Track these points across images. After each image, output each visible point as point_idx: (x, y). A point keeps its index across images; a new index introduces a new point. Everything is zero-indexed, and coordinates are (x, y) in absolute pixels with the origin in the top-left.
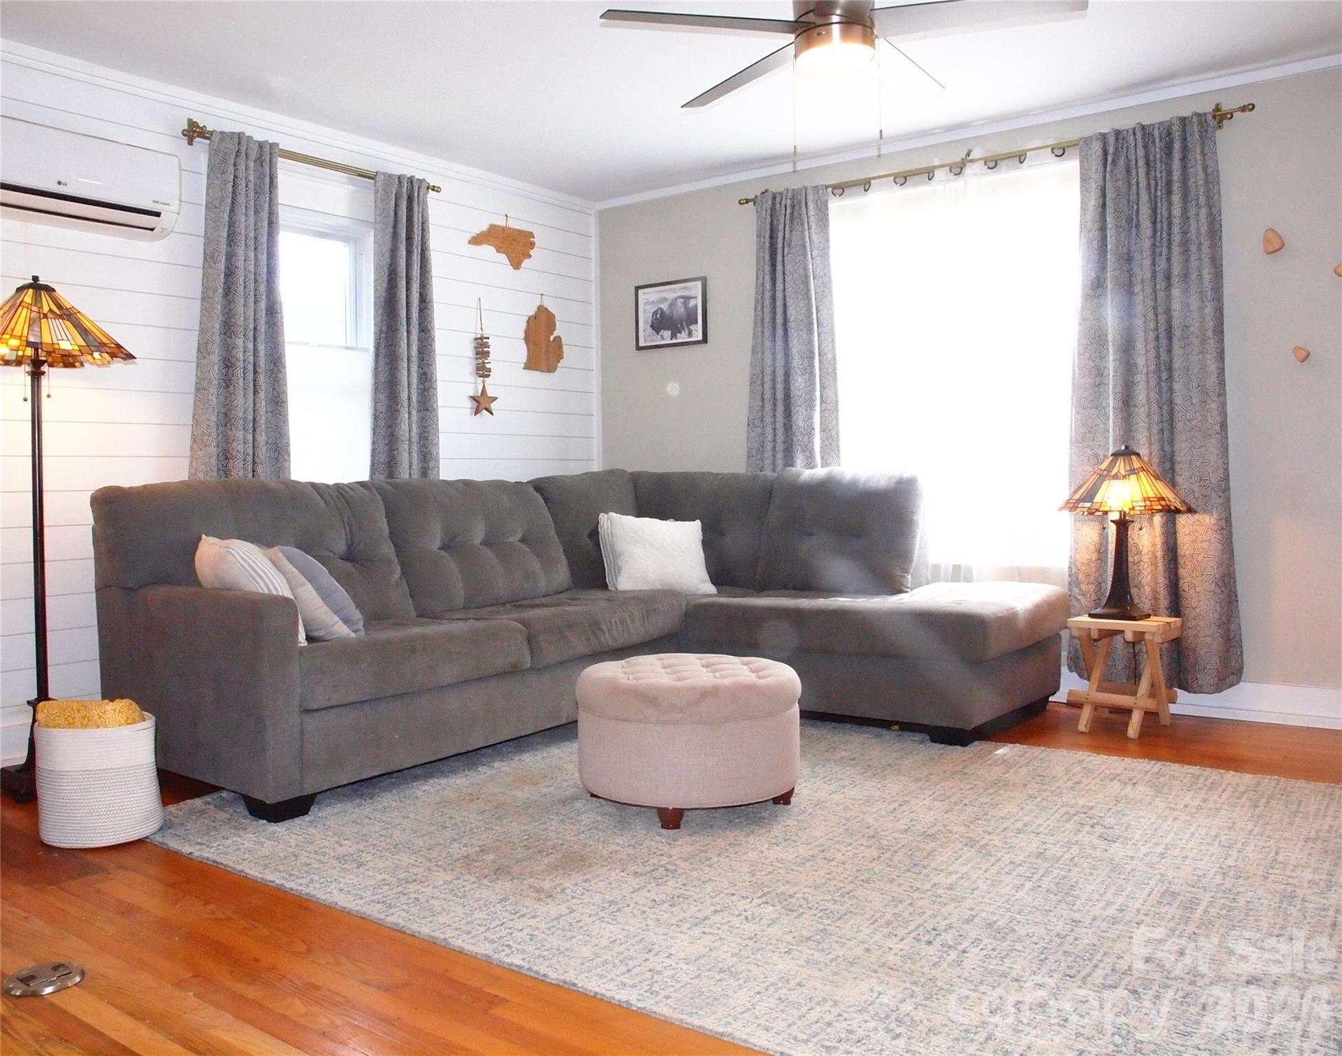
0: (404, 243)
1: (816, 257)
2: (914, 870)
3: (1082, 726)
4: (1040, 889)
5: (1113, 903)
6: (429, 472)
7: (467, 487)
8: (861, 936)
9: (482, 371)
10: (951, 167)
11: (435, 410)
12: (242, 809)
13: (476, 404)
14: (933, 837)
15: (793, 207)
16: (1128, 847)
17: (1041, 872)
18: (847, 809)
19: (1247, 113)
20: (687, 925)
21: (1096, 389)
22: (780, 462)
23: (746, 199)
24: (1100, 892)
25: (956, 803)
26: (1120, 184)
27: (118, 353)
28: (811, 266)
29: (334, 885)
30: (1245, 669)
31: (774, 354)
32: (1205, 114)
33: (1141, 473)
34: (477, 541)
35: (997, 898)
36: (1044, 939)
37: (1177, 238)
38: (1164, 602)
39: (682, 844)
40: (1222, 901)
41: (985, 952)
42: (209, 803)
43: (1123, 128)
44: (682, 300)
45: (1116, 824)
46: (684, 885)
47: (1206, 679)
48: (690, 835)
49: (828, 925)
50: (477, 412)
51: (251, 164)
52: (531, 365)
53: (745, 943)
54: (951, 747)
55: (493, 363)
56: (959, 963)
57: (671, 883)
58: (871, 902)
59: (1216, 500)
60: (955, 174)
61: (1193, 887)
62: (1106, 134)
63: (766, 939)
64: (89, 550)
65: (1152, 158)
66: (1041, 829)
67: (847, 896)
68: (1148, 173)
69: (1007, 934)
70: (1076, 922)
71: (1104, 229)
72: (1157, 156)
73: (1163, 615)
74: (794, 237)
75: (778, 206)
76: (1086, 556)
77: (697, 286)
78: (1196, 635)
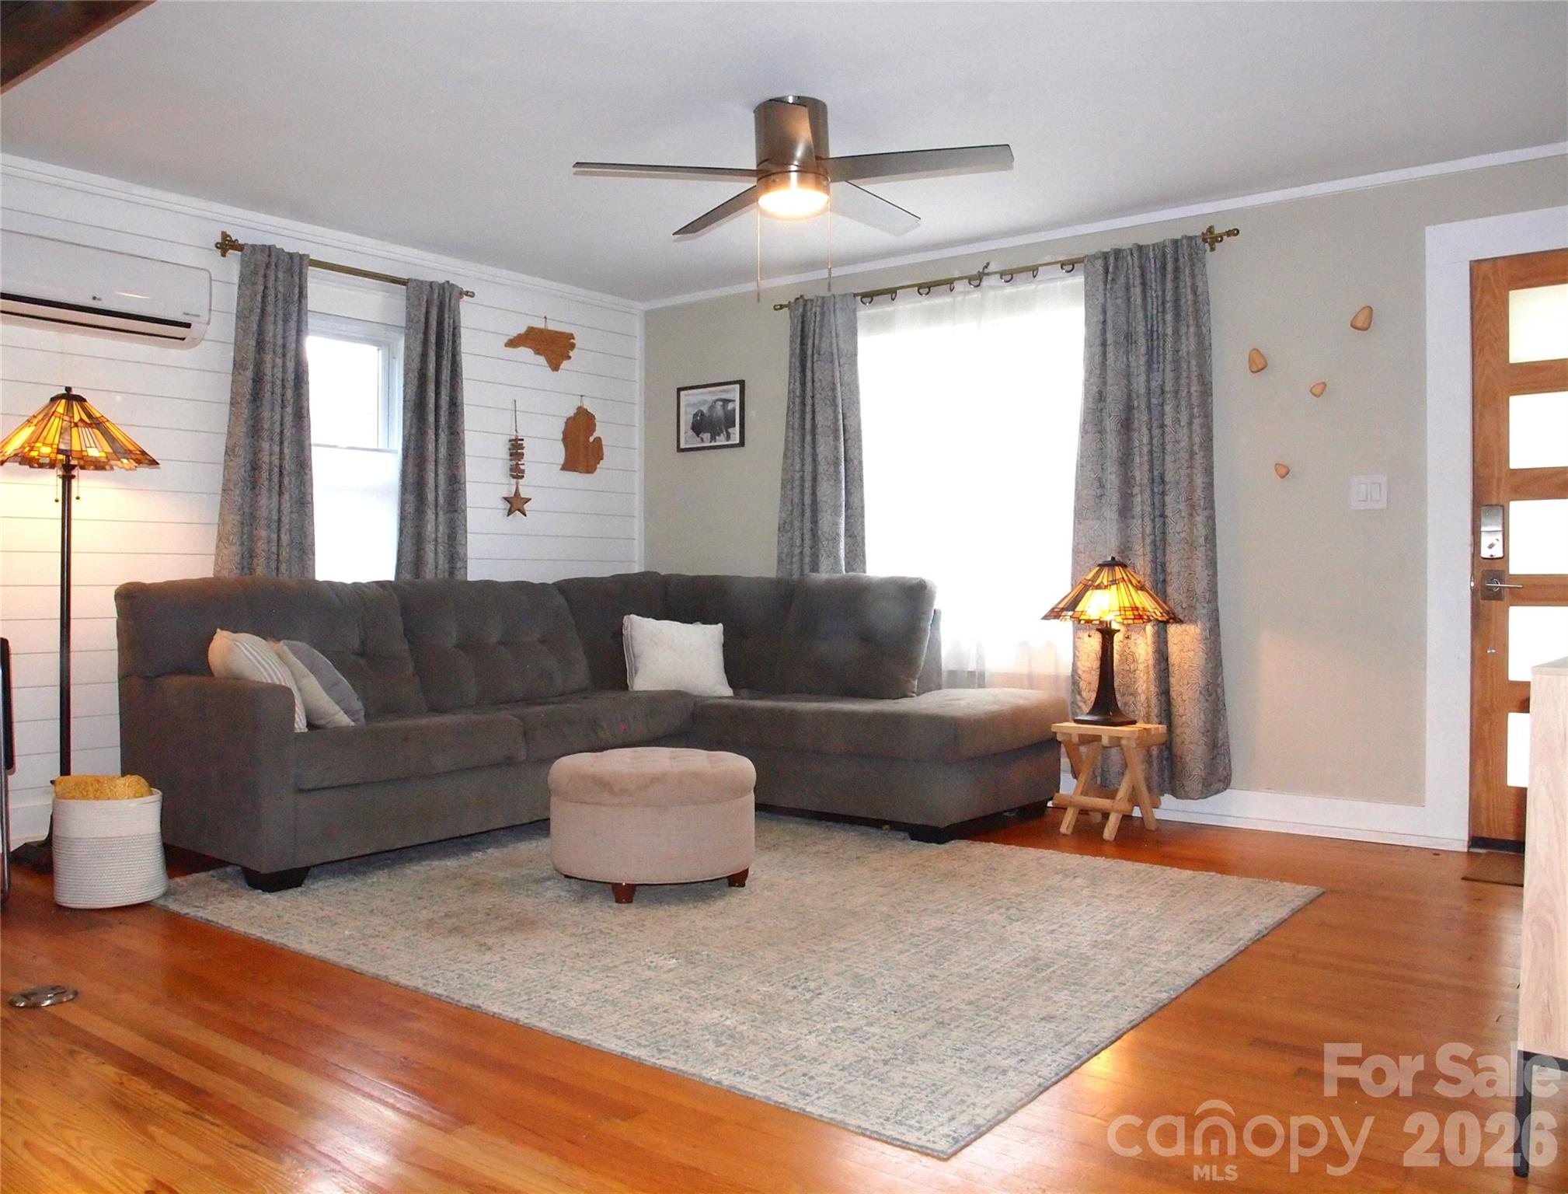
0: (434, 347)
1: (844, 364)
2: (820, 937)
3: (1065, 828)
4: (920, 953)
5: (976, 964)
6: (457, 573)
7: (487, 586)
8: (739, 981)
9: (517, 473)
10: (970, 279)
11: (464, 511)
12: (242, 882)
13: (509, 505)
14: (855, 914)
15: (822, 314)
16: (1026, 924)
17: (932, 941)
18: (794, 891)
19: (1232, 237)
20: (596, 971)
21: (1098, 501)
22: (807, 568)
23: (781, 305)
24: (973, 956)
25: (897, 889)
26: (1119, 301)
27: (145, 459)
28: (838, 373)
29: (306, 938)
30: (1233, 776)
31: (803, 460)
32: (1196, 236)
33: (1121, 584)
34: (494, 640)
35: (878, 959)
36: (894, 987)
37: (1170, 355)
38: (1155, 711)
40: (1074, 964)
41: (837, 994)
42: (214, 877)
43: (1124, 247)
44: (721, 403)
45: (1031, 907)
46: (610, 943)
47: (1193, 783)
49: (717, 973)
50: (510, 512)
51: (280, 275)
52: (569, 466)
53: (636, 983)
55: (526, 464)
56: (808, 1002)
57: (600, 942)
58: (765, 959)
59: (1202, 611)
60: (974, 286)
61: (1058, 954)
62: (1107, 253)
63: (656, 981)
64: (114, 643)
65: (1148, 277)
66: (958, 910)
67: (747, 954)
68: (1144, 291)
69: (866, 982)
70: (932, 977)
71: (1104, 344)
72: (1152, 276)
73: (1152, 723)
74: (823, 345)
75: (809, 313)
76: (1088, 664)
77: (734, 389)
78: (1183, 742)
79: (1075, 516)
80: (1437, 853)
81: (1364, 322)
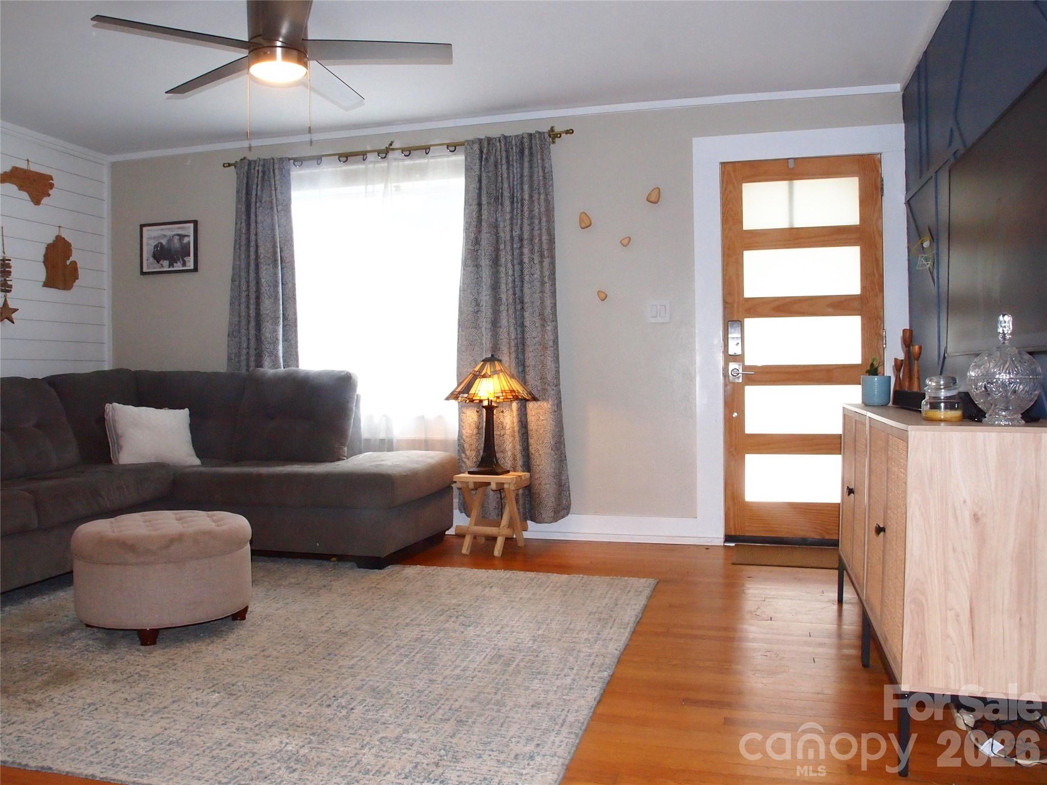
1: (281, 211)
2: (328, 658)
3: (465, 550)
4: (413, 662)
5: (459, 666)
8: (280, 707)
9: (4, 287)
10: (379, 153)
14: (345, 634)
15: (264, 172)
16: (478, 629)
17: (416, 651)
18: (287, 619)
19: (569, 135)
21: (475, 315)
22: (252, 364)
23: (229, 164)
24: (453, 660)
25: (367, 610)
26: (490, 174)
28: (276, 217)
30: (572, 506)
31: (248, 282)
32: (544, 133)
33: (501, 374)
35: (382, 671)
36: (408, 695)
37: (526, 214)
38: (520, 463)
39: (157, 655)
40: (529, 657)
41: (367, 708)
43: (494, 136)
44: (177, 237)
45: (473, 615)
46: (152, 685)
47: (547, 513)
48: (162, 649)
49: (258, 702)
52: (49, 283)
53: (193, 722)
54: (372, 571)
55: (14, 281)
56: (346, 717)
57: (142, 685)
58: (292, 682)
59: (551, 392)
60: (382, 158)
61: (513, 650)
62: (482, 139)
63: (209, 717)
65: (511, 159)
66: (422, 622)
67: (276, 680)
68: (508, 168)
69: (384, 694)
70: (432, 681)
71: (480, 204)
72: (514, 157)
73: (518, 471)
74: (264, 195)
75: (252, 171)
76: (469, 431)
77: (190, 227)
78: (540, 484)
79: (459, 325)
80: (707, 548)
81: (654, 198)
